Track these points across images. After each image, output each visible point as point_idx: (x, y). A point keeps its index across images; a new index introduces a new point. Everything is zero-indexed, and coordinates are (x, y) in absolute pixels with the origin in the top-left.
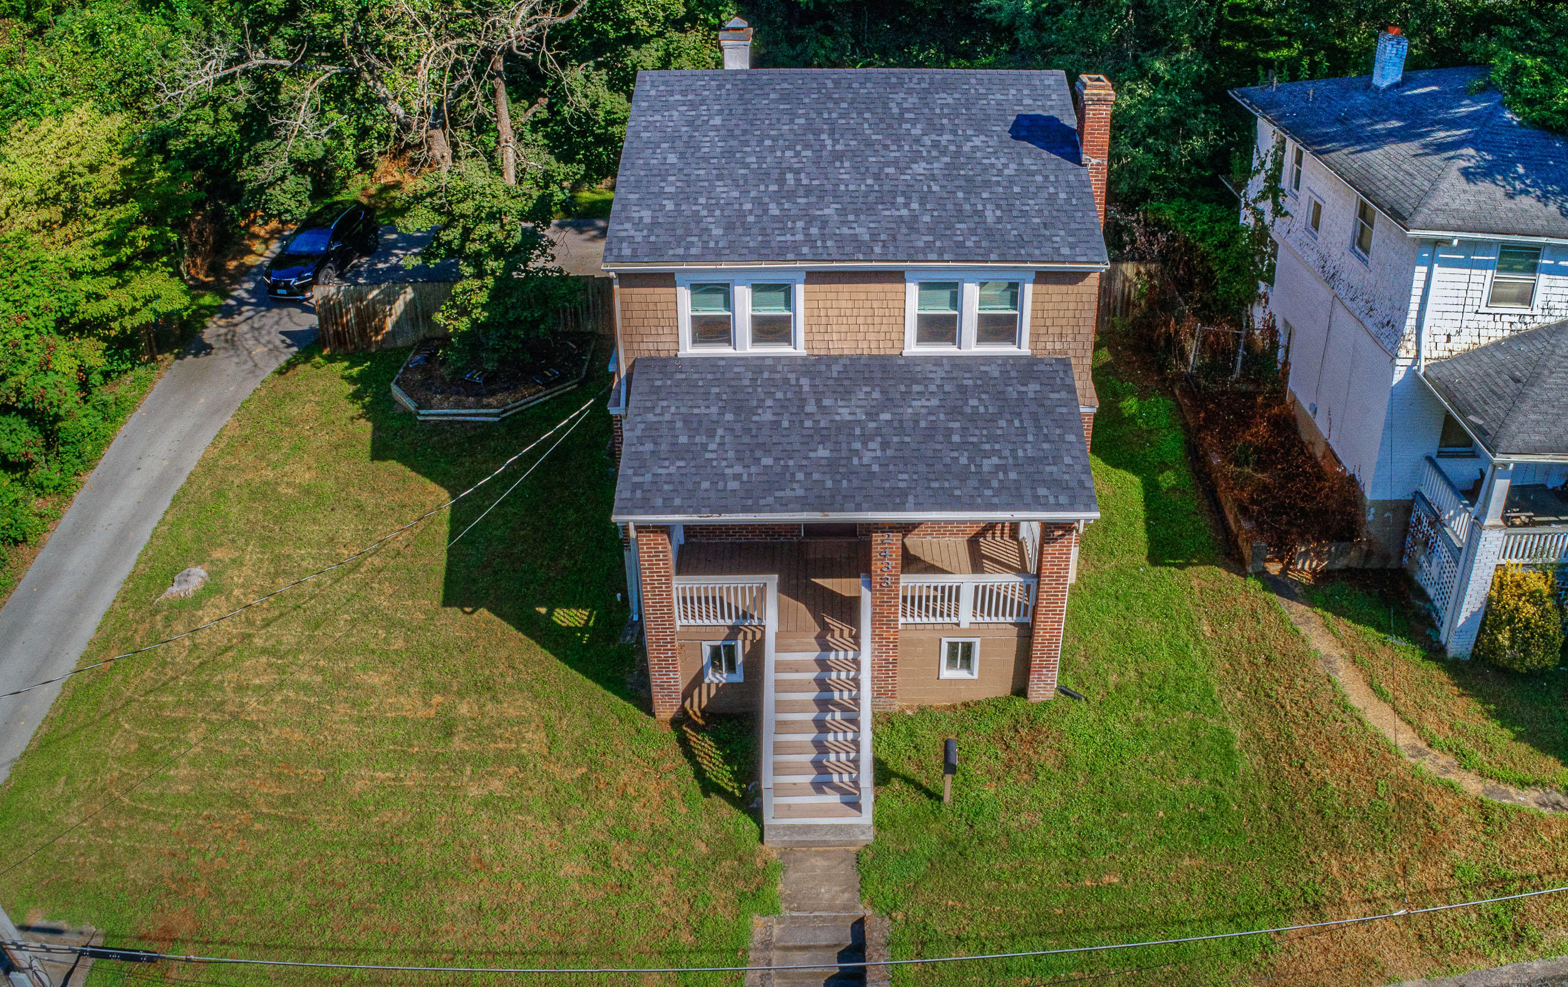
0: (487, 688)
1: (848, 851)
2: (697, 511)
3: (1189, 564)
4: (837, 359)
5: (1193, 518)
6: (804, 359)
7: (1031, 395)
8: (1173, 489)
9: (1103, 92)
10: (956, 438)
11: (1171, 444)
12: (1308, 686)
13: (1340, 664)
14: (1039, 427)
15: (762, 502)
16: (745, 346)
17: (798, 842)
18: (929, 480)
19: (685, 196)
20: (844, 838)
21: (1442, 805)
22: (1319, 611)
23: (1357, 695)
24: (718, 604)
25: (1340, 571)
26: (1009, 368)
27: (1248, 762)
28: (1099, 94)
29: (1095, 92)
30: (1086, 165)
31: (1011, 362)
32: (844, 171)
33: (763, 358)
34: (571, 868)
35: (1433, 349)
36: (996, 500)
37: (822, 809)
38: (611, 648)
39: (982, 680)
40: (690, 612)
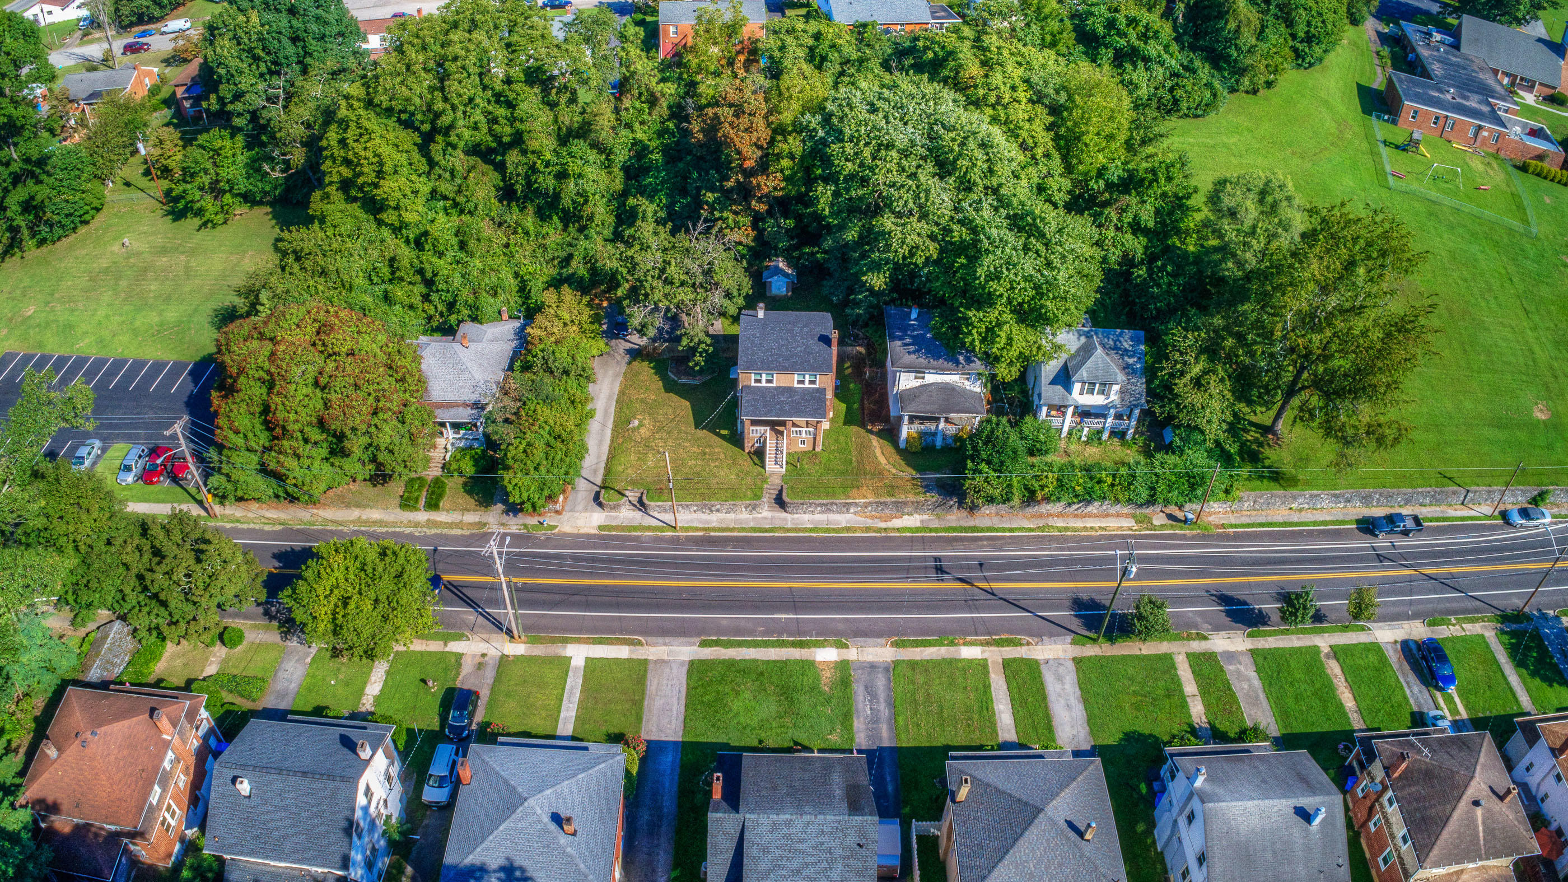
0: (710, 446)
1: (780, 475)
2: (755, 416)
3: (852, 425)
4: (781, 387)
6: (775, 387)
7: (819, 394)
11: (857, 397)
12: (870, 452)
13: (878, 448)
14: (818, 403)
16: (764, 384)
17: (772, 473)
19: (753, 355)
20: (780, 473)
21: (886, 473)
22: (876, 436)
23: (878, 452)
24: (757, 431)
25: (882, 429)
26: (814, 390)
27: (855, 464)
30: (832, 350)
31: (815, 388)
32: (784, 349)
33: (768, 387)
34: (733, 477)
35: (902, 388)
37: (776, 468)
38: (737, 439)
39: (807, 447)
40: (752, 433)
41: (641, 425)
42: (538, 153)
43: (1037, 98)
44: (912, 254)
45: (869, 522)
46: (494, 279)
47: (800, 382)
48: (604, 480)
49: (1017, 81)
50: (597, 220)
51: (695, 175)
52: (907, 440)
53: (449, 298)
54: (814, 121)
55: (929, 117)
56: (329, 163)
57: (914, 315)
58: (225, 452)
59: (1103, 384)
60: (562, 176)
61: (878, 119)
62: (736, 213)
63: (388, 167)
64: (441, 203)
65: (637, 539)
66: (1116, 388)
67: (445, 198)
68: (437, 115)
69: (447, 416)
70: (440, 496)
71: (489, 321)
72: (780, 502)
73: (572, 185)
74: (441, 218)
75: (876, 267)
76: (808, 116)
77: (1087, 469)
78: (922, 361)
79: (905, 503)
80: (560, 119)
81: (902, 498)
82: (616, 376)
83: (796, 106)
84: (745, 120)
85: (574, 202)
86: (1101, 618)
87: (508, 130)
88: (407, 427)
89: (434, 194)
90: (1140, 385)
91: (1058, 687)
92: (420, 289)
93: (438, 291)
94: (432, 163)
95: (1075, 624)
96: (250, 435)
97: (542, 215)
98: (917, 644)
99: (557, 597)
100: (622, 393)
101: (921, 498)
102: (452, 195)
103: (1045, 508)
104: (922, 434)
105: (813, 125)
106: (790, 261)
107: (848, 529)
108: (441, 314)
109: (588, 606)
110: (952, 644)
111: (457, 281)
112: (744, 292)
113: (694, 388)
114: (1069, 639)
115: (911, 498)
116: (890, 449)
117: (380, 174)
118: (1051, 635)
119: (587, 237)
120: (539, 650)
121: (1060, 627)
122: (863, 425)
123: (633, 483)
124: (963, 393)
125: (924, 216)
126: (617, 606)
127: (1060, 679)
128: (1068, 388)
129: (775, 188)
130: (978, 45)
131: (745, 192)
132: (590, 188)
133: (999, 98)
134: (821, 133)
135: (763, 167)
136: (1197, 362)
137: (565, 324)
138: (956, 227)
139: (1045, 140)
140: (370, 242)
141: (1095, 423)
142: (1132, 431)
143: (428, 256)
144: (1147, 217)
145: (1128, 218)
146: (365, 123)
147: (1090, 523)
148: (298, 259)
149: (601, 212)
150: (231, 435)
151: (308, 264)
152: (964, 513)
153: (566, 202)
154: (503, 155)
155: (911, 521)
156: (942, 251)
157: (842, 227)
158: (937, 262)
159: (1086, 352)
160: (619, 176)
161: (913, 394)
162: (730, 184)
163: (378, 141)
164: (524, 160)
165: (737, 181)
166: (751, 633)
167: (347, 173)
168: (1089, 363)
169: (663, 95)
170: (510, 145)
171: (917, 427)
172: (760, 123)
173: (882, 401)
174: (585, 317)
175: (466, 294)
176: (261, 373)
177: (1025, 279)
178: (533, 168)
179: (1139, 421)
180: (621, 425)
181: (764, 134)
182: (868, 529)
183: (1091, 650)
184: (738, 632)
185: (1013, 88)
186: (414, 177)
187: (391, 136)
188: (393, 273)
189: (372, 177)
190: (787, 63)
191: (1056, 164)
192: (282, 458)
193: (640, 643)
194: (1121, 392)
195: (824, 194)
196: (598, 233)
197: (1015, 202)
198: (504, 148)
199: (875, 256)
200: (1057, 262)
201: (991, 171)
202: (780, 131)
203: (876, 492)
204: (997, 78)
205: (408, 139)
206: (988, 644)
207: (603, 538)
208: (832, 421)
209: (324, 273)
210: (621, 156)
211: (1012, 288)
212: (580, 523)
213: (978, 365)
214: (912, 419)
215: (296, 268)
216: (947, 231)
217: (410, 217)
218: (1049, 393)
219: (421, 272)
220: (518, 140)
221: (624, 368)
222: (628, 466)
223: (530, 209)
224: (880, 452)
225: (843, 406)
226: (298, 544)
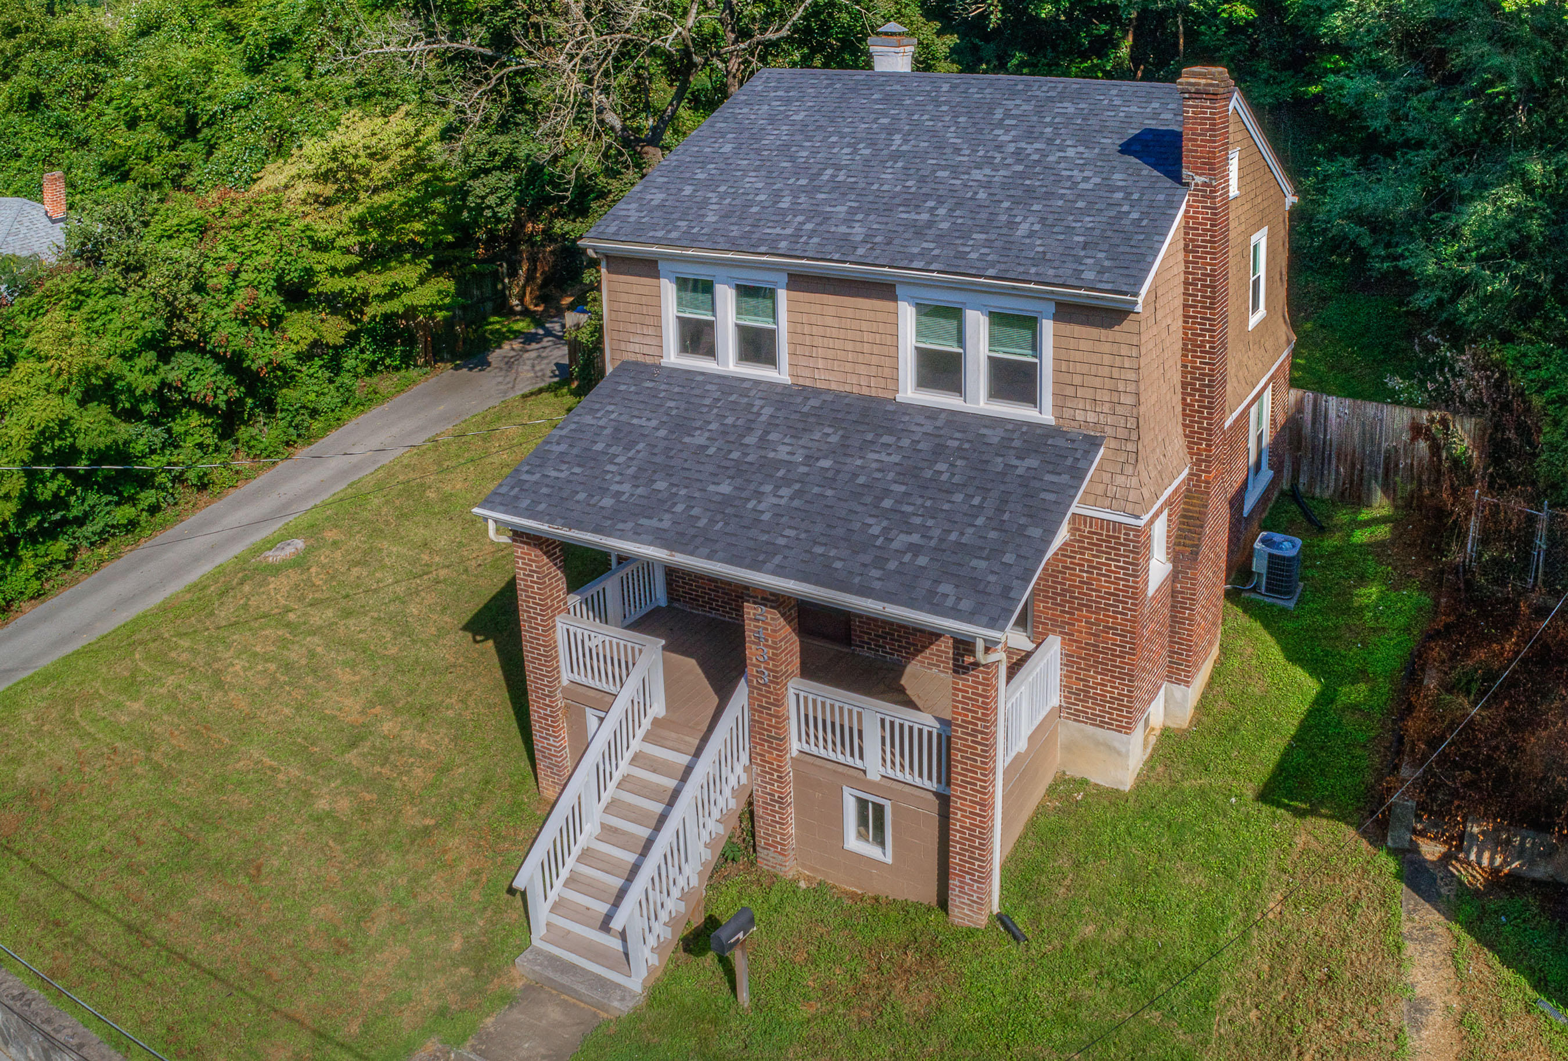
1: (595, 1015)
2: (551, 522)
3: (1313, 812)
4: (817, 392)
5: (1358, 752)
6: (785, 387)
7: (1020, 471)
8: (1355, 708)
9: (1203, 81)
10: (887, 503)
12: (1359, 1034)
13: (1436, 1018)
14: (1000, 510)
15: (620, 526)
16: (728, 362)
17: (550, 979)
18: (815, 543)
20: (597, 996)
22: (1456, 928)
24: (602, 662)
25: (1535, 882)
26: (1015, 436)
28: (1199, 84)
29: (1192, 80)
30: (1188, 184)
31: (1024, 429)
32: (891, 171)
33: (744, 380)
36: (877, 585)
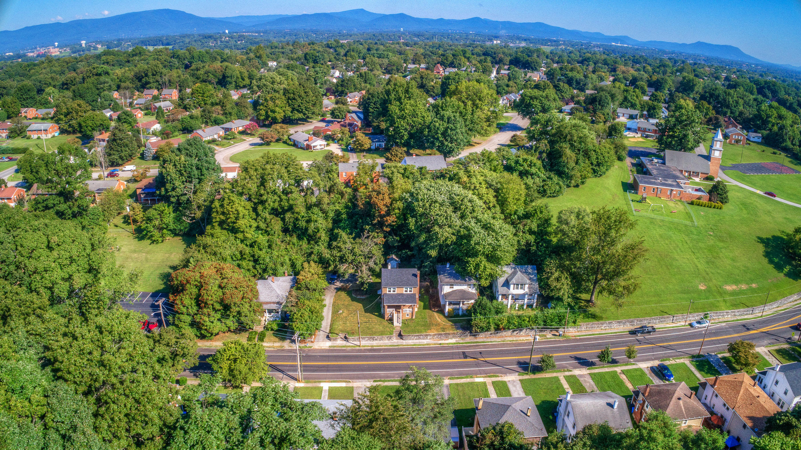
0: (371, 319)
11: (428, 300)
16: (392, 292)
19: (387, 281)
21: (441, 324)
23: (437, 318)
24: (390, 311)
27: (429, 322)
32: (399, 278)
34: (381, 328)
35: (445, 292)
37: (398, 325)
38: (382, 316)
39: (409, 317)
40: (388, 311)
41: (343, 312)
42: (298, 213)
43: (490, 186)
44: (446, 240)
45: (436, 342)
46: (282, 259)
47: (406, 291)
48: (330, 330)
49: (481, 181)
50: (322, 238)
51: (361, 221)
52: (448, 312)
53: (264, 267)
54: (407, 196)
55: (449, 192)
56: (215, 214)
57: (448, 266)
58: (177, 315)
59: (522, 285)
60: (309, 221)
61: (432, 193)
62: (378, 233)
63: (241, 215)
64: (260, 232)
65: (344, 350)
66: (527, 286)
67: (262, 230)
68: (261, 195)
69: (266, 307)
70: (264, 336)
71: (280, 276)
72: (400, 336)
73: (313, 225)
74: (261, 236)
75: (433, 248)
76: (404, 194)
77: (519, 317)
78: (452, 280)
79: (449, 334)
80: (307, 200)
81: (448, 332)
82: (331, 297)
83: (399, 191)
84: (381, 197)
85: (313, 231)
86: (528, 367)
87: (286, 204)
88: (252, 308)
89: (258, 228)
90: (536, 285)
91: (514, 389)
92: (251, 264)
93: (260, 264)
94: (258, 215)
95: (519, 369)
96: (190, 307)
97: (300, 238)
98: (458, 378)
99: (316, 368)
100: (334, 302)
101: (455, 332)
102: (265, 228)
103: (504, 333)
104: (454, 309)
105: (407, 197)
106: (397, 255)
107: (427, 344)
108: (260, 274)
109: (328, 371)
110: (471, 377)
111: (268, 260)
112: (382, 262)
113: (363, 300)
114: (517, 374)
115: (451, 332)
116: (441, 316)
117: (237, 218)
118: (510, 373)
119: (318, 245)
120: (310, 385)
121: (514, 371)
122: (430, 309)
123: (342, 331)
124: (469, 293)
125: (450, 226)
126: (340, 371)
127: (515, 386)
128: (509, 288)
129: (393, 222)
130: (467, 171)
131: (381, 224)
132: (320, 226)
133: (475, 187)
134: (410, 200)
135: (388, 214)
136: (556, 271)
137: (313, 274)
138: (462, 230)
139: (493, 200)
140: (233, 244)
141: (520, 302)
142: (535, 305)
143: (256, 249)
144: (534, 227)
145: (527, 228)
146: (232, 198)
147: (521, 338)
148: (204, 248)
149: (324, 236)
150: (182, 307)
151: (209, 250)
152: (473, 337)
153: (310, 231)
154: (284, 214)
155: (452, 341)
156: (457, 239)
157: (418, 236)
158: (455, 244)
159: (514, 274)
160: (330, 221)
161: (449, 294)
162: (375, 222)
163: (237, 205)
164: (292, 216)
165: (378, 220)
166: (393, 377)
167: (222, 217)
168: (516, 277)
169: (346, 192)
170: (287, 211)
171: (452, 307)
172: (386, 197)
173: (438, 299)
174: (320, 272)
175: (271, 265)
176: (196, 283)
177: (489, 244)
178: (297, 219)
179: (537, 299)
180: (335, 312)
181: (388, 201)
182: (435, 344)
183: (526, 377)
184: (388, 377)
185: (480, 183)
186: (250, 220)
187: (243, 203)
188: (242, 256)
189: (233, 219)
190: (394, 178)
191: (498, 208)
192: (202, 317)
193: (349, 382)
194: (529, 288)
195: (412, 221)
196: (323, 244)
197: (483, 220)
198: (284, 212)
199: (432, 244)
200: (500, 239)
201: (474, 211)
202: (394, 200)
203: (437, 330)
204: (474, 180)
205: (249, 205)
206: (486, 377)
207: (331, 350)
208: (418, 308)
209: (215, 254)
210: (331, 215)
211: (484, 248)
212: (322, 345)
213: (473, 281)
214: (450, 304)
215: (203, 251)
216: (459, 231)
217: (249, 236)
218: (502, 290)
219: (253, 256)
220: (291, 208)
221: (334, 294)
222: (339, 326)
223: (295, 236)
224: (438, 318)
225: (422, 304)
226: (206, 353)
